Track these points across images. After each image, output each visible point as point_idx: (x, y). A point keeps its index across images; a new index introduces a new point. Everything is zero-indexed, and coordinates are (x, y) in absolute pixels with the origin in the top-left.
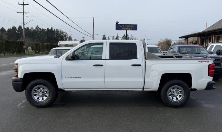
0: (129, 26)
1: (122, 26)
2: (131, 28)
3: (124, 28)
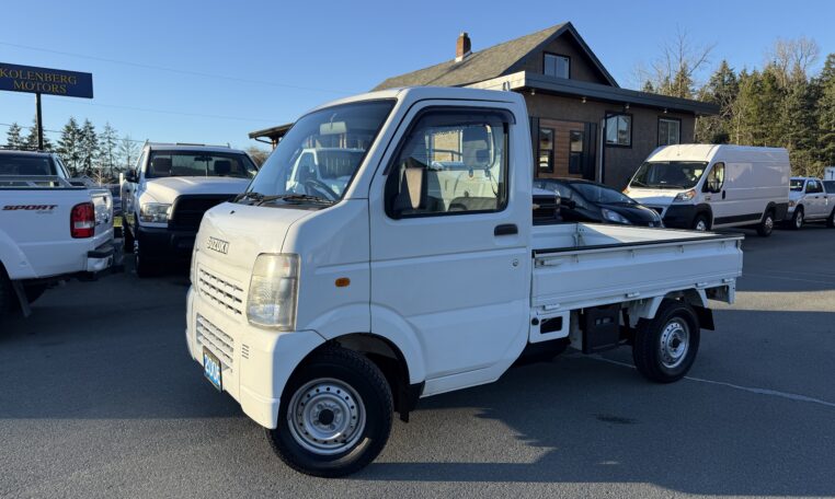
0: (48, 77)
1: (14, 74)
2: (59, 84)
3: (25, 81)
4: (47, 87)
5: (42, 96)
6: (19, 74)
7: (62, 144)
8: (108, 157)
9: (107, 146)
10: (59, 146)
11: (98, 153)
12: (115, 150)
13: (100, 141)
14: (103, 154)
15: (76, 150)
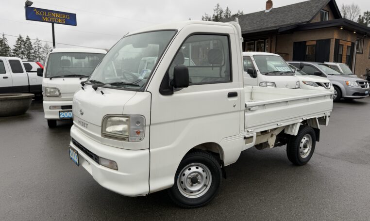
0: (57, 15)
1: (42, 13)
2: (62, 19)
3: (47, 17)
4: (57, 20)
5: (55, 24)
6: (45, 13)
7: (16, 47)
8: (38, 53)
9: (37, 48)
10: (14, 48)
11: (33, 51)
12: (41, 50)
13: (33, 46)
14: (35, 51)
15: (23, 50)
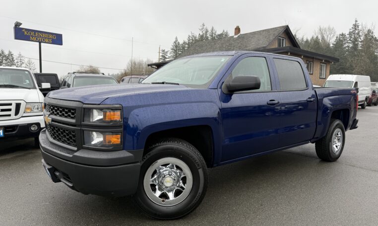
0: (44, 35)
1: (30, 33)
2: (49, 39)
3: (35, 37)
4: (44, 40)
5: (42, 44)
6: (32, 34)
13: (16, 61)
